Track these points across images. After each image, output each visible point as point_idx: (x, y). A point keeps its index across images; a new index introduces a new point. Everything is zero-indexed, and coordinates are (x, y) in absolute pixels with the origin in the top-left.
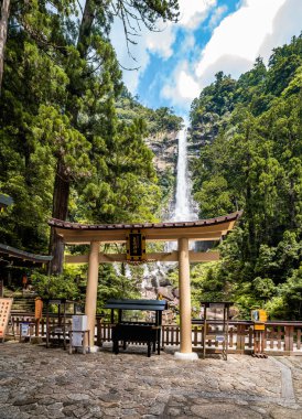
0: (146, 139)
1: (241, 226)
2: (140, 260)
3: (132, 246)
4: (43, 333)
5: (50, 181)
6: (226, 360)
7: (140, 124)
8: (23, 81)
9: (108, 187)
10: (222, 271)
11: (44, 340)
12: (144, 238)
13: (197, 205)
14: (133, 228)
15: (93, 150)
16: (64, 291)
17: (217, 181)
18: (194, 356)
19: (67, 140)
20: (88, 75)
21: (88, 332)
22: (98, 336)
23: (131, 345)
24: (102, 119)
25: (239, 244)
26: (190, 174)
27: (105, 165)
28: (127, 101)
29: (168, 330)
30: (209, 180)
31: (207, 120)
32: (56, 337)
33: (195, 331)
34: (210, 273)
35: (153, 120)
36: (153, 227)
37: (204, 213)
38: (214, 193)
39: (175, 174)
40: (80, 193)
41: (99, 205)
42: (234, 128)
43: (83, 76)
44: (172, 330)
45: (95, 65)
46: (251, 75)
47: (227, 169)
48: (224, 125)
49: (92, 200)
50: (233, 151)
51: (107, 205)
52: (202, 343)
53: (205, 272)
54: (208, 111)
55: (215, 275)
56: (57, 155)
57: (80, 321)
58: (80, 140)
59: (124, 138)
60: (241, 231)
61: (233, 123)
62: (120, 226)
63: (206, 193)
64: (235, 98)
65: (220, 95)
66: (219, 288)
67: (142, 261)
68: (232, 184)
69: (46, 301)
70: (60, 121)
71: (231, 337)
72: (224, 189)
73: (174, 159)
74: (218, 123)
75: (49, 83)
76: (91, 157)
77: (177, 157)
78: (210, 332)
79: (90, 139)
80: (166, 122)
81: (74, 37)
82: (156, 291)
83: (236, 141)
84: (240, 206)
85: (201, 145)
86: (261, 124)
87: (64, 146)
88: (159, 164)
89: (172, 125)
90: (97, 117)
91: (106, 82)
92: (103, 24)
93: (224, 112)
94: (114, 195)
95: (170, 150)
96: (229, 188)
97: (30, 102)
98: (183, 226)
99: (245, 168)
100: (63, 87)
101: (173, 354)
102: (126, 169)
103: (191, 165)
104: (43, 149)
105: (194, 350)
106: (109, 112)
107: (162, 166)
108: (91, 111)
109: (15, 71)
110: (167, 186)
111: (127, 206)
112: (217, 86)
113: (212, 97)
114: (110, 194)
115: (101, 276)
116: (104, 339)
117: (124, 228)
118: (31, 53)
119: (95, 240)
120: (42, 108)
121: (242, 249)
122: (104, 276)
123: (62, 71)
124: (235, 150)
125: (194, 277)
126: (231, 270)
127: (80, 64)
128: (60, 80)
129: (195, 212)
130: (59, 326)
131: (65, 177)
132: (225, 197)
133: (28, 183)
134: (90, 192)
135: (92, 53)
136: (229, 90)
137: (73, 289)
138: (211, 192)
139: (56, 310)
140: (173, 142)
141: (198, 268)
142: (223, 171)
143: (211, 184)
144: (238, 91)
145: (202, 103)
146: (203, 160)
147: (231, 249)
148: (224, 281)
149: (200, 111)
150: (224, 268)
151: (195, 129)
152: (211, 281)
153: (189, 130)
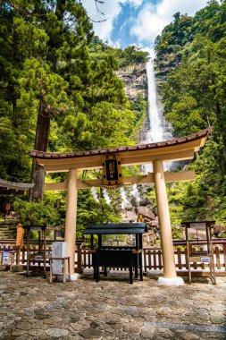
0: (117, 73)
1: (216, 140)
2: (117, 183)
3: (108, 171)
4: (23, 261)
5: (34, 121)
6: (214, 284)
7: (111, 61)
8: (13, 46)
9: (84, 116)
10: (202, 186)
11: (25, 268)
12: (120, 163)
13: (170, 124)
14: (108, 153)
15: (70, 87)
16: (45, 216)
17: (187, 100)
18: (180, 281)
19: (47, 83)
20: (65, 31)
21: (68, 258)
22: (79, 262)
23: (112, 271)
24: (77, 62)
25: (216, 157)
26: (161, 98)
27: (81, 98)
28: (99, 47)
29: (149, 254)
30: (178, 101)
31: (171, 51)
32: (37, 264)
33: (178, 253)
34: (190, 189)
35: (122, 57)
36: (127, 150)
37: (177, 132)
38: (185, 112)
39: (146, 99)
40: (60, 125)
41: (77, 134)
42: (196, 54)
43: (61, 33)
44: (154, 253)
45: (70, 23)
46: (206, 11)
47: (194, 89)
48: (187, 53)
49: (70, 130)
50: (198, 73)
51: (83, 133)
52: (186, 266)
53: (185, 189)
54: (170, 43)
55: (196, 189)
56: (39, 97)
57: (60, 248)
58: (58, 81)
59: (97, 74)
60: (216, 145)
61: (195, 50)
62: (96, 152)
63: (178, 113)
64: (193, 31)
65: (179, 31)
66: (201, 204)
67: (119, 185)
68: (201, 102)
69: (27, 228)
70: (42, 69)
71: (218, 257)
72: (194, 108)
73: (146, 87)
74: (181, 52)
75: (33, 44)
76: (69, 94)
77: (147, 84)
78: (193, 254)
79: (67, 79)
80: (134, 57)
81: (53, 6)
82: (136, 211)
83: (199, 65)
84: (211, 122)
85: (167, 72)
86: (221, 48)
87: (45, 88)
88: (130, 92)
89: (141, 59)
90: (73, 61)
91: (79, 33)
93: (185, 43)
94: (90, 123)
95: (140, 79)
96: (198, 106)
97: (18, 61)
98: (156, 146)
99: (211, 87)
100: (44, 44)
101: (156, 279)
102: (100, 99)
103: (159, 89)
104: (28, 95)
105: (179, 274)
106: (83, 55)
107: (134, 93)
108: (68, 57)
109: (6, 40)
110: (139, 110)
111: (103, 131)
112: (176, 23)
113: (172, 33)
114: (87, 122)
115: (81, 200)
116: (85, 266)
117: (99, 154)
118: (19, 25)
119: (73, 168)
120: (27, 61)
121: (219, 162)
122: (83, 200)
123: (43, 32)
124: (200, 72)
125: (174, 194)
126: (212, 184)
127: (57, 25)
128: (42, 39)
129: (168, 131)
130: (40, 253)
131: (46, 114)
132: (196, 115)
133: (15, 125)
134: (68, 123)
136: (188, 25)
137: (53, 214)
138: (182, 111)
139: (37, 236)
140: (142, 72)
141: (177, 184)
142: (191, 91)
143: (181, 104)
144: (196, 25)
145: (164, 39)
146: (171, 84)
147: (208, 163)
148: (205, 196)
149: (163, 45)
150: (203, 183)
151: (161, 60)
152: (192, 197)
153: (155, 60)
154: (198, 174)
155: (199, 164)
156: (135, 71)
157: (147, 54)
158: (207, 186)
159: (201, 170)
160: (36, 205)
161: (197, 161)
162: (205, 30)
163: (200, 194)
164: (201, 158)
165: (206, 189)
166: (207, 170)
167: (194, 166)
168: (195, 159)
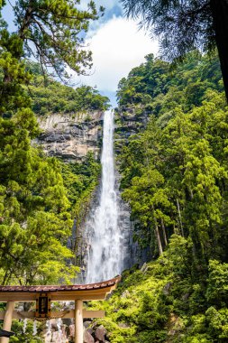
17: (151, 175)
28: (40, 78)
30: (140, 175)
31: (138, 100)
34: (147, 301)
35: (72, 98)
38: (148, 190)
39: (99, 161)
48: (158, 108)
53: (140, 300)
55: (155, 304)
63: (139, 191)
64: (168, 80)
65: (150, 77)
72: (161, 186)
73: (100, 145)
74: (151, 105)
77: (101, 140)
80: (89, 101)
82: (68, 331)
85: (131, 128)
89: (97, 105)
93: (158, 93)
95: (93, 132)
103: (117, 150)
107: (83, 150)
110: (88, 175)
112: (148, 67)
113: (142, 78)
126: (178, 295)
136: (161, 72)
138: (143, 189)
140: (96, 124)
141: (130, 292)
145: (131, 84)
148: (167, 312)
149: (129, 91)
150: (166, 293)
151: (125, 110)
152: (148, 313)
153: (116, 110)
154: (161, 278)
155: (162, 264)
156: (87, 120)
157: (107, 99)
158: (171, 298)
159: (165, 273)
161: (159, 260)
165: (169, 303)
166: (172, 275)
167: (156, 266)
168: (158, 255)
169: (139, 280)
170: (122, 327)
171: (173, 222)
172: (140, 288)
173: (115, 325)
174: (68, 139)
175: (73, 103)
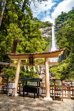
1: (73, 52)
6: (62, 101)
7: (38, 25)
10: (68, 67)
12: (34, 58)
15: (24, 33)
16: (13, 74)
17: (64, 39)
19: (16, 31)
20: (24, 15)
22: (19, 90)
25: (73, 58)
26: (56, 38)
27: (27, 37)
28: (37, 21)
30: (61, 39)
31: (60, 23)
33: (52, 89)
34: (64, 68)
35: (44, 24)
38: (63, 43)
39: (51, 38)
41: (25, 48)
42: (68, 25)
43: (22, 16)
44: (44, 89)
45: (25, 13)
46: (72, 11)
47: (67, 36)
48: (65, 24)
50: (68, 31)
53: (62, 68)
54: (60, 21)
55: (66, 69)
57: (12, 85)
58: (20, 30)
60: (73, 54)
61: (67, 23)
63: (61, 43)
64: (67, 17)
65: (63, 17)
66: (67, 73)
70: (15, 27)
72: (67, 42)
73: (51, 34)
74: (63, 24)
79: (23, 30)
80: (48, 25)
83: (69, 28)
84: (72, 46)
85: (58, 30)
87: (16, 33)
89: (50, 25)
90: (26, 25)
92: (28, 4)
93: (65, 21)
95: (49, 32)
96: (68, 41)
99: (72, 35)
100: (17, 19)
102: (34, 37)
103: (56, 35)
106: (29, 23)
107: (47, 36)
110: (49, 41)
112: (62, 15)
113: (61, 18)
114: (28, 44)
116: (21, 91)
118: (10, 13)
120: (11, 24)
123: (16, 15)
125: (58, 69)
126: (71, 67)
127: (21, 13)
128: (16, 17)
132: (67, 44)
134: (22, 44)
135: (25, 11)
136: (65, 15)
138: (62, 43)
140: (50, 30)
141: (60, 66)
142: (66, 36)
143: (62, 40)
144: (68, 15)
145: (58, 19)
146: (59, 34)
147: (70, 60)
148: (69, 71)
149: (57, 21)
150: (68, 66)
151: (57, 26)
152: (64, 71)
153: (55, 26)
155: (67, 60)
156: (48, 29)
157: (52, 24)
158: (70, 67)
159: (68, 62)
160: (10, 70)
162: (71, 17)
163: (67, 70)
164: (68, 58)
165: (69, 68)
166: (70, 62)
167: (66, 61)
168: (66, 58)
169: (62, 64)
170: (58, 74)
171: (70, 50)
172: (62, 65)
173: (56, 73)
174: (44, 34)
175: (45, 25)
